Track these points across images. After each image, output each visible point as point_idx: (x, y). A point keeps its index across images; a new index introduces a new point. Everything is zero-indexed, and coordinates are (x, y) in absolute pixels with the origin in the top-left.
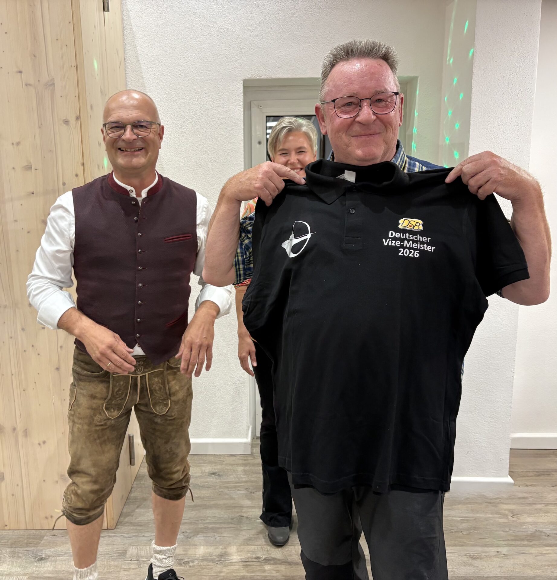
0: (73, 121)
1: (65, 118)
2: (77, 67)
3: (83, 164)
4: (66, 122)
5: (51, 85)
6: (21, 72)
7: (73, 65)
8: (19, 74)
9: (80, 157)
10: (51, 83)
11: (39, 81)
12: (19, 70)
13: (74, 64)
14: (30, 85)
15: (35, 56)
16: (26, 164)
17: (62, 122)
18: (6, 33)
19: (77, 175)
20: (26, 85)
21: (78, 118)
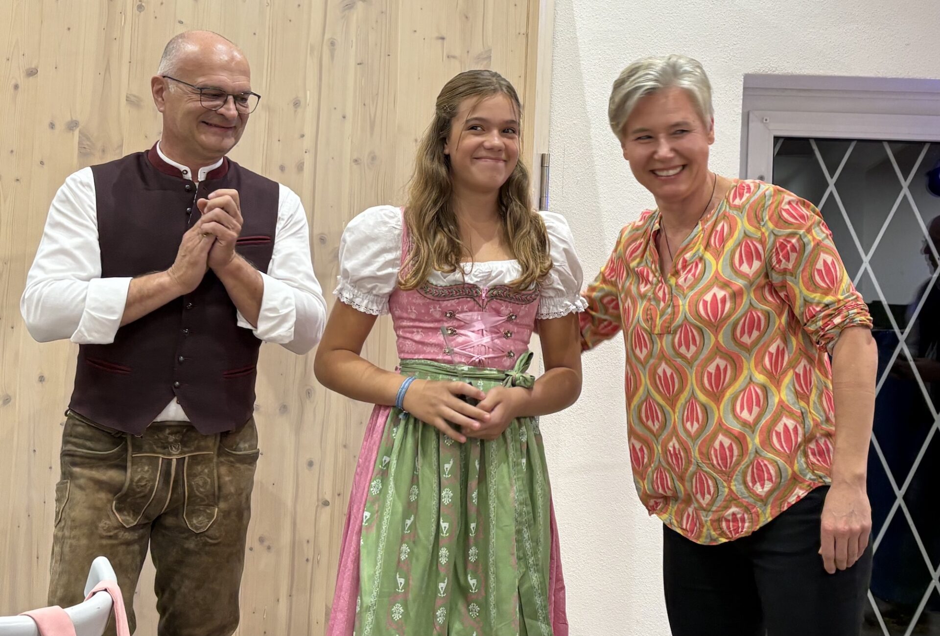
2: (527, 35)
5: (485, 59)
6: (443, 38)
7: (522, 32)
8: (440, 41)
10: (485, 56)
12: (440, 36)
14: (454, 57)
15: (467, 17)
20: (448, 57)
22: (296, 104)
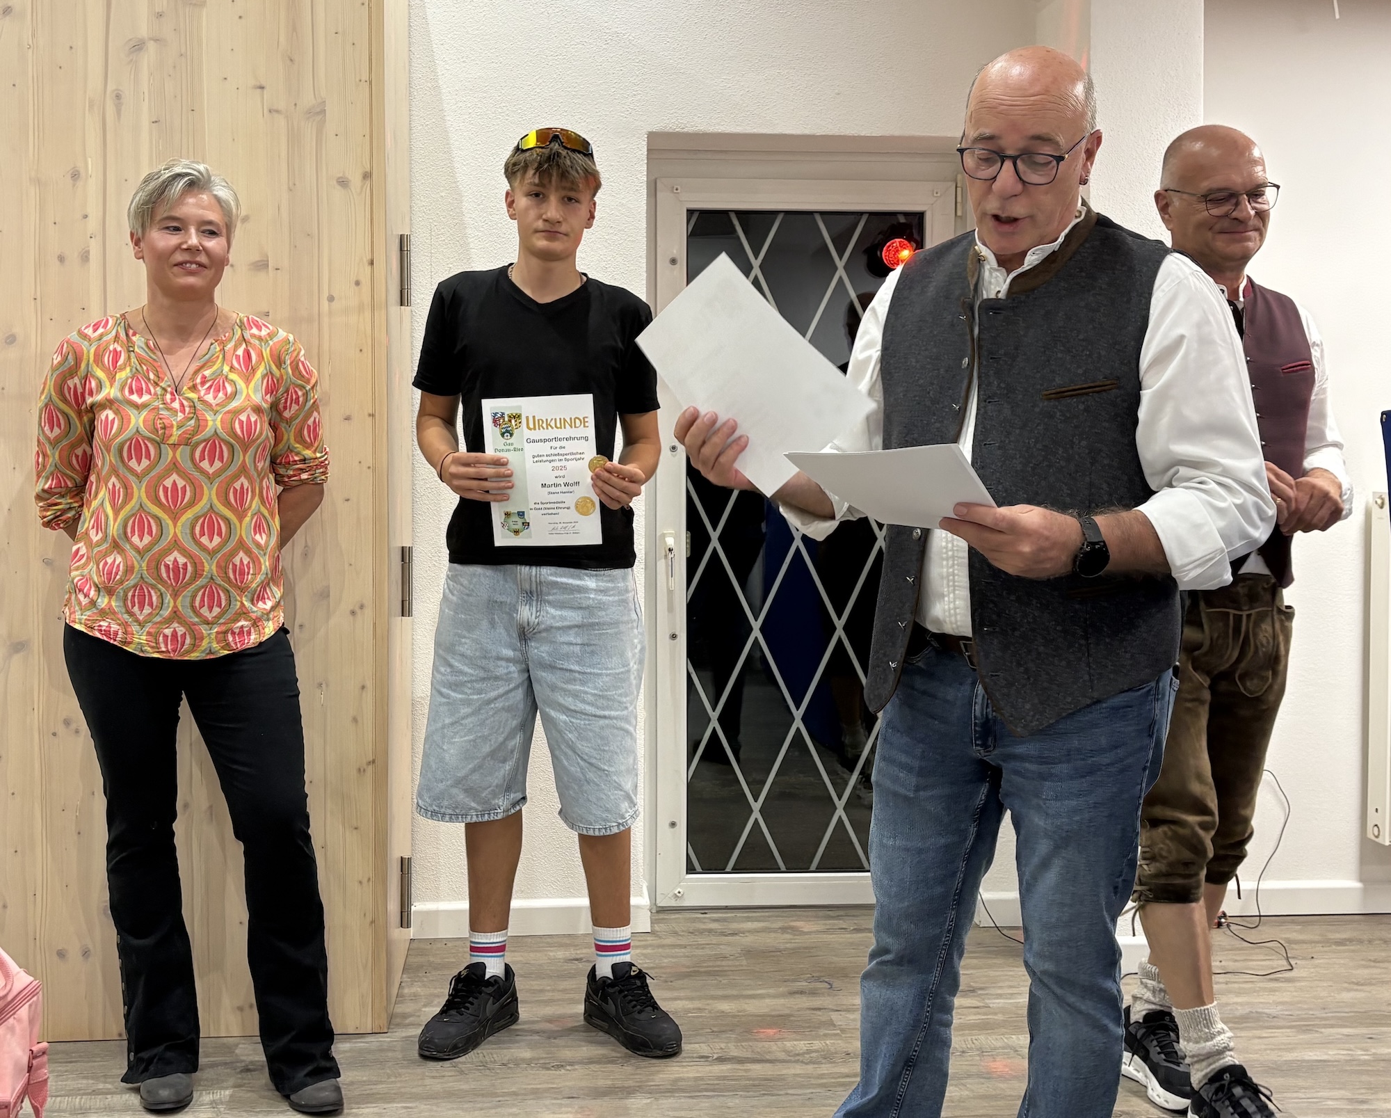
0: (355, 179)
1: (341, 175)
2: (371, 83)
3: (372, 263)
4: (343, 183)
5: (318, 113)
6: (262, 88)
7: (363, 79)
8: (259, 90)
9: (367, 249)
10: (318, 110)
11: (296, 104)
12: (258, 84)
13: (365, 77)
14: (277, 111)
15: (291, 60)
16: (257, 258)
17: (335, 182)
18: (240, 17)
19: (357, 283)
20: (270, 111)
21: (367, 176)
22: (75, 176)
